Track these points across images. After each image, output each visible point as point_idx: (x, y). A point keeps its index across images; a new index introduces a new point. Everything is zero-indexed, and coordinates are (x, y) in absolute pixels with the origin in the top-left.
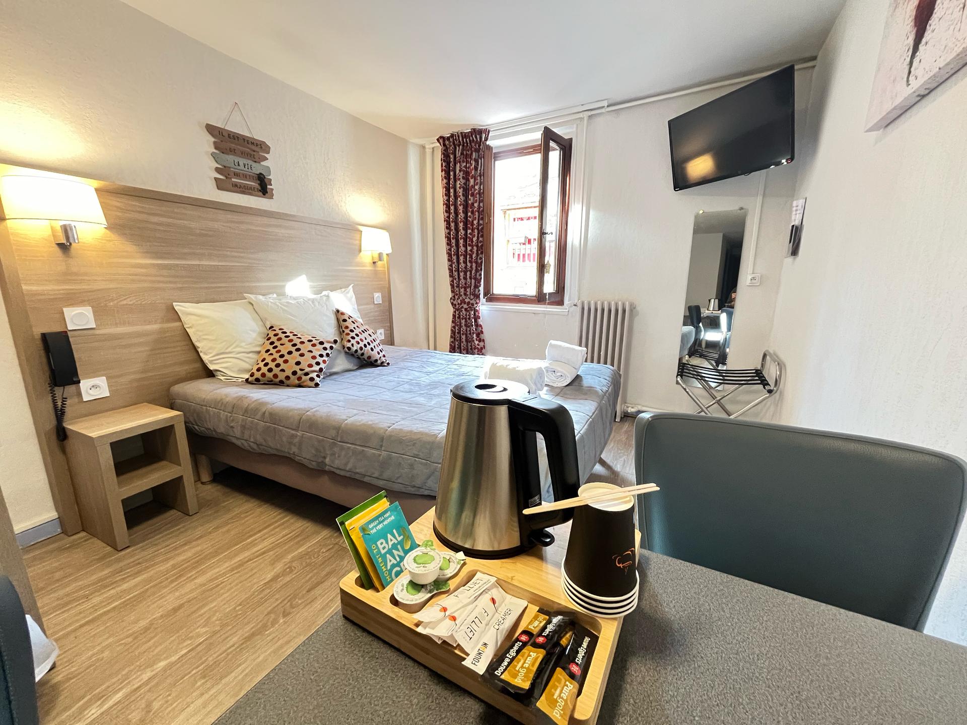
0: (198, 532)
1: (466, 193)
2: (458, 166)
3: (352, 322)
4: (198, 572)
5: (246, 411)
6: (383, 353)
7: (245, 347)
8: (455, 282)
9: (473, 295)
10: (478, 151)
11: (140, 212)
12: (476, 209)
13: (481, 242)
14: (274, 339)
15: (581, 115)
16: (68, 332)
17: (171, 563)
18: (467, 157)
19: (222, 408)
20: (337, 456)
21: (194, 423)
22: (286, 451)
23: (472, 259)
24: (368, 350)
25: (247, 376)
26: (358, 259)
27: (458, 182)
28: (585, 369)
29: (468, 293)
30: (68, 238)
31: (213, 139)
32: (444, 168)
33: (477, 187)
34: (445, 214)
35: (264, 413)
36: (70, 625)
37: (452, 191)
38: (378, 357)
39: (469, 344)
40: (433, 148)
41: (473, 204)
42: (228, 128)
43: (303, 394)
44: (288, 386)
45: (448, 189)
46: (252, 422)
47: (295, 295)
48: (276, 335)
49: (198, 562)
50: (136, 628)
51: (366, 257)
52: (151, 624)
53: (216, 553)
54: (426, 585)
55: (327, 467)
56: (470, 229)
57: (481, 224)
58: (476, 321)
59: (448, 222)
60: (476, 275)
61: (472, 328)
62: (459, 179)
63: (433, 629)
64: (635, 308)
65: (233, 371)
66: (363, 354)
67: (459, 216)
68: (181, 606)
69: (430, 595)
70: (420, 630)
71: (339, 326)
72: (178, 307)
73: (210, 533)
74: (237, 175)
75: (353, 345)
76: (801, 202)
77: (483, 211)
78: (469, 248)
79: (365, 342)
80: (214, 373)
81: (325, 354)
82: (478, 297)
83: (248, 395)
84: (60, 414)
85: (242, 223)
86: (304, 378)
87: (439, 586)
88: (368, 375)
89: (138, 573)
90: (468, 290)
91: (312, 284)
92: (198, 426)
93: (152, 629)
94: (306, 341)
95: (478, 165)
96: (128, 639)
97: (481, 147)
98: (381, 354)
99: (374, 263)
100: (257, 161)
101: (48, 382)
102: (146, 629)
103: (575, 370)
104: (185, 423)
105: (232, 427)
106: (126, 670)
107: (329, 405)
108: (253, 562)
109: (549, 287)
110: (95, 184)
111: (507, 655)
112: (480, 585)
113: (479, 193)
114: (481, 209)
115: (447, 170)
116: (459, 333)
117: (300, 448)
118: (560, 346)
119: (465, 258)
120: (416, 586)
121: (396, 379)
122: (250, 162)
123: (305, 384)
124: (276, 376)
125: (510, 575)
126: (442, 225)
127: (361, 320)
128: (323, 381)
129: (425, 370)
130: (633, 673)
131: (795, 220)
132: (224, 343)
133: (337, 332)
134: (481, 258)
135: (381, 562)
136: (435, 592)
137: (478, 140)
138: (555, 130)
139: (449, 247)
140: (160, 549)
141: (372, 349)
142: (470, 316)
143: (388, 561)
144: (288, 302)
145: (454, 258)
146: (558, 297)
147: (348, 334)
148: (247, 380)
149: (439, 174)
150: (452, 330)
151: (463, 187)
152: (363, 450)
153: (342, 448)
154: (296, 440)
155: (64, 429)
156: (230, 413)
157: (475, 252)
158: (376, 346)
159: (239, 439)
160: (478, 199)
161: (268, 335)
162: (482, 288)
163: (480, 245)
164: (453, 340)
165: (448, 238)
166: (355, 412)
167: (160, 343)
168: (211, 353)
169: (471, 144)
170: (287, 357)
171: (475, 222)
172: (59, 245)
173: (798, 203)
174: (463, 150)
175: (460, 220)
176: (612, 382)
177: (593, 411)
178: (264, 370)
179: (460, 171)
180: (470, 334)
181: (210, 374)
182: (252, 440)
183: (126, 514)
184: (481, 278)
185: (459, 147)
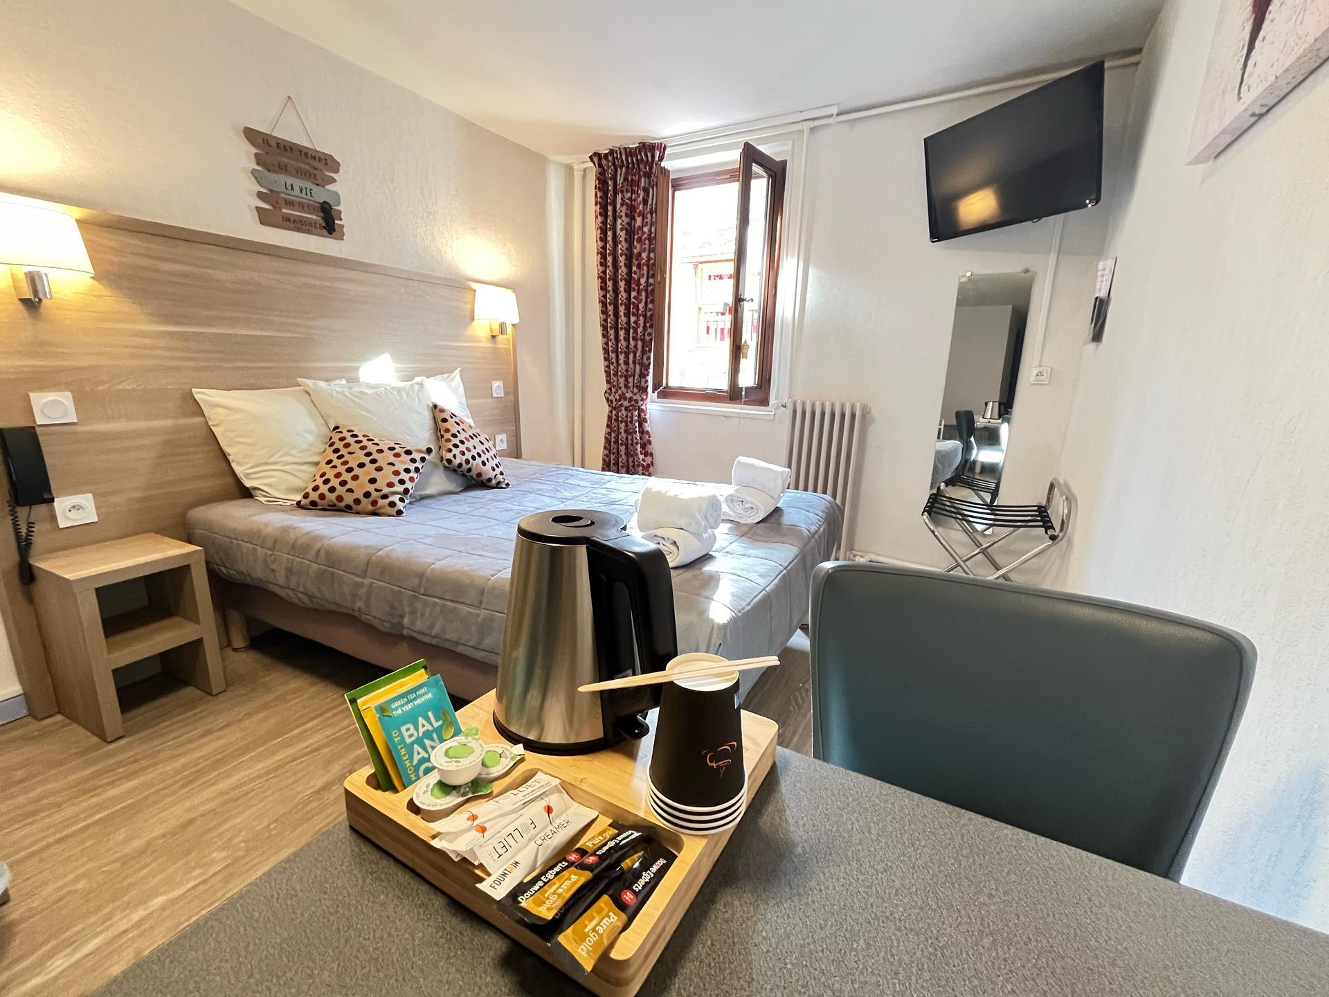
0: (222, 720)
1: (630, 237)
2: (619, 197)
3: (456, 422)
4: (219, 774)
5: (293, 547)
6: (501, 469)
7: (298, 455)
8: (612, 367)
9: (637, 387)
10: (648, 175)
11: (144, 255)
12: (644, 261)
13: (650, 310)
14: (339, 445)
15: (798, 127)
16: (37, 429)
17: (182, 761)
18: (632, 185)
19: (260, 543)
20: (418, 615)
21: (219, 563)
22: (349, 606)
23: (637, 334)
24: (477, 464)
25: (299, 497)
26: (469, 332)
27: (619, 221)
28: (787, 499)
29: (631, 385)
30: (35, 292)
31: (254, 150)
32: (599, 199)
33: (646, 229)
34: (600, 268)
35: (319, 551)
36: (33, 844)
37: (610, 233)
38: (492, 474)
39: (631, 459)
40: (585, 170)
41: (639, 254)
42: (274, 134)
43: (375, 526)
44: (358, 513)
45: (604, 231)
46: (301, 563)
47: (373, 382)
48: (342, 439)
49: (219, 761)
50: (127, 849)
51: (481, 328)
52: (149, 844)
53: (245, 750)
54: (460, 786)
55: (406, 630)
56: (634, 291)
57: (651, 284)
58: (641, 425)
59: (603, 279)
60: (642, 359)
61: (635, 436)
62: (621, 217)
63: (451, 841)
64: (869, 413)
65: (280, 491)
66: (470, 470)
67: (620, 271)
68: (191, 821)
69: (461, 799)
70: (436, 843)
71: (437, 429)
72: (201, 395)
73: (240, 721)
74: (290, 204)
75: (455, 456)
76: (1110, 263)
77: (654, 264)
78: (633, 319)
79: (474, 453)
80: (252, 492)
81: (412, 468)
82: (645, 390)
83: (297, 525)
84: (24, 546)
85: (295, 274)
86: (381, 502)
87: (477, 788)
88: (475, 500)
89: (135, 774)
90: (630, 380)
91: (397, 365)
92: (226, 567)
93: (150, 851)
94: (385, 449)
95: (648, 196)
96: (115, 864)
97: (654, 170)
98: (498, 471)
99: (494, 337)
100: (319, 183)
101: (7, 499)
102: (142, 852)
103: (772, 500)
104: (207, 563)
105: (273, 570)
106: (109, 909)
107: (412, 542)
108: (300, 763)
109: (747, 378)
110: (78, 212)
111: (542, 878)
112: (534, 788)
113: (649, 239)
114: (652, 262)
115: (604, 203)
116: (616, 442)
117: (368, 604)
118: (752, 465)
119: (627, 332)
120: (445, 788)
121: (516, 507)
122: (309, 185)
123: (382, 511)
124: (340, 499)
125: (580, 777)
126: (595, 284)
127: (470, 421)
128: (410, 508)
129: (559, 495)
130: (721, 908)
131: (1100, 290)
132: (266, 450)
133: (433, 437)
134: (650, 334)
135: (405, 755)
136: (471, 795)
137: (650, 159)
138: (761, 148)
139: (605, 316)
140: (168, 742)
141: (484, 463)
142: (632, 418)
143: (416, 754)
144: (362, 392)
145: (612, 332)
146: (761, 393)
147: (448, 440)
148: (299, 503)
149: (592, 209)
150: (606, 438)
151: (626, 229)
152: (455, 608)
153: (426, 604)
154: (363, 591)
155: (30, 567)
156: (270, 550)
157: (642, 325)
158: (490, 459)
159: (284, 587)
160: (647, 246)
161: (331, 438)
162: (650, 378)
163: (649, 314)
164: (607, 452)
165: (604, 304)
166: (448, 552)
167: (172, 446)
168: (247, 463)
169: (638, 165)
170: (357, 471)
171: (643, 281)
172: (22, 300)
173: (1105, 265)
174: (627, 173)
175: (620, 277)
176: (825, 519)
177: (791, 559)
178: (324, 489)
179: (622, 205)
180: (632, 444)
181: (246, 493)
182: (301, 589)
183: (119, 691)
184: (649, 364)
185: (621, 168)
